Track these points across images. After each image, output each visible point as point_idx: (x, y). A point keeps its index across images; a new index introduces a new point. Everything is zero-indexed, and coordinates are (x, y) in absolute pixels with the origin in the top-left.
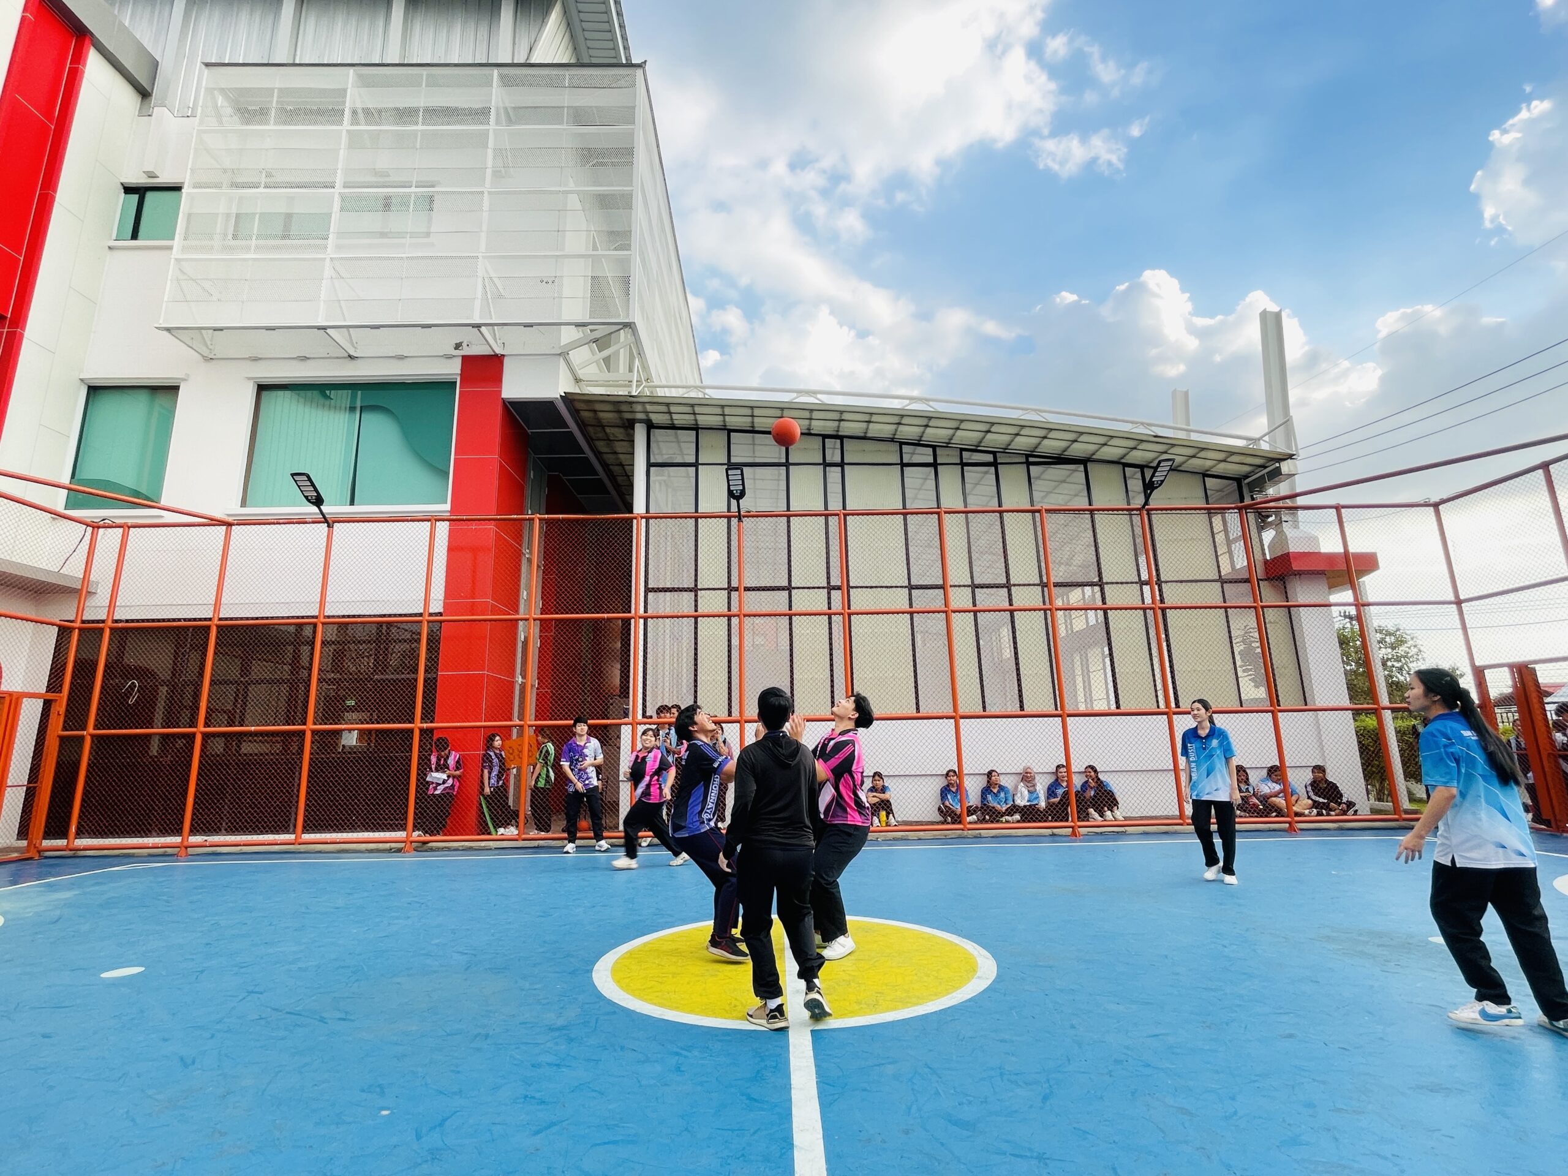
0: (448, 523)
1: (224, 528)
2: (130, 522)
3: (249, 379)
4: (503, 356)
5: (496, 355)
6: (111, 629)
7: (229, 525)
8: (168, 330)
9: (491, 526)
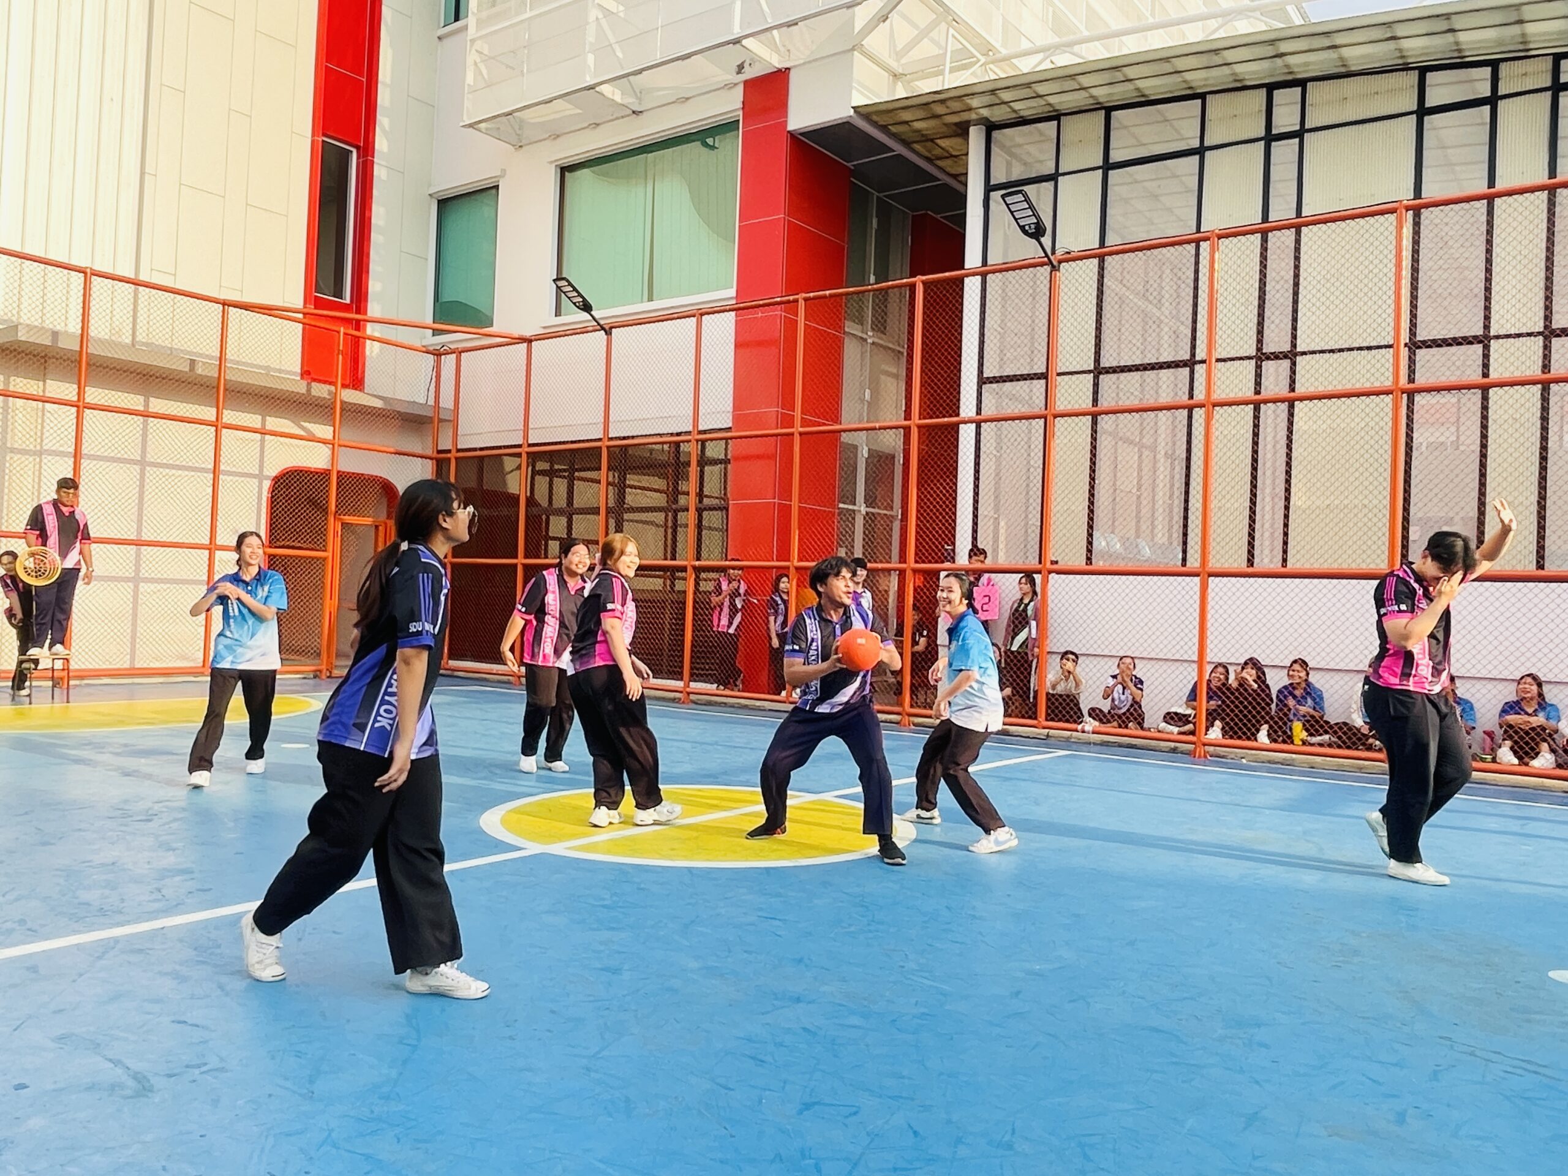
0: (733, 314)
1: (525, 345)
2: (461, 346)
3: (551, 162)
4: (788, 69)
5: (779, 71)
6: (456, 459)
7: (529, 341)
8: (471, 126)
9: (778, 312)
